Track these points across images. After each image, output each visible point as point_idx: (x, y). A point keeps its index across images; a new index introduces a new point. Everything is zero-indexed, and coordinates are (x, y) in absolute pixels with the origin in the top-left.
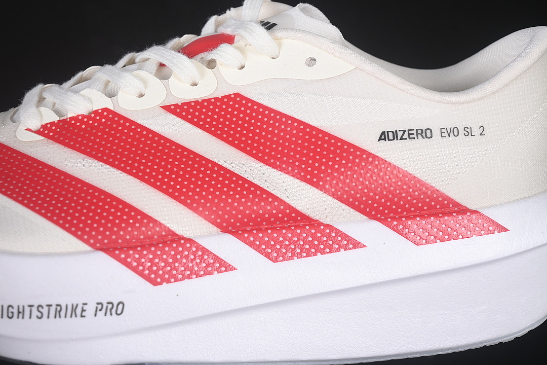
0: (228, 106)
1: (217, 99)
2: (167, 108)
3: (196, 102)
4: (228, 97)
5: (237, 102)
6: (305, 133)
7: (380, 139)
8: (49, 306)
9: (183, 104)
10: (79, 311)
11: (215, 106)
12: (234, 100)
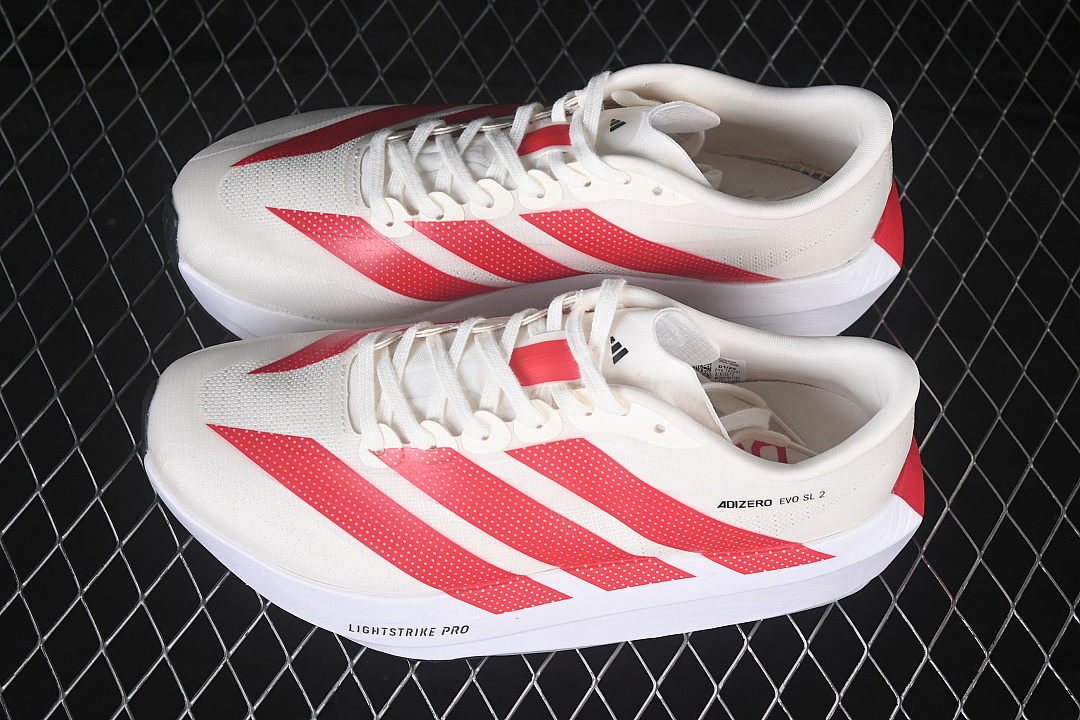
0: (573, 450)
1: (561, 442)
2: (511, 453)
3: (541, 446)
4: (573, 440)
5: (582, 448)
6: (648, 494)
7: (720, 506)
8: (401, 629)
9: (528, 448)
10: (428, 632)
11: (560, 450)
12: (579, 444)
